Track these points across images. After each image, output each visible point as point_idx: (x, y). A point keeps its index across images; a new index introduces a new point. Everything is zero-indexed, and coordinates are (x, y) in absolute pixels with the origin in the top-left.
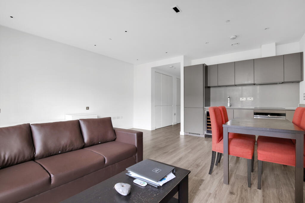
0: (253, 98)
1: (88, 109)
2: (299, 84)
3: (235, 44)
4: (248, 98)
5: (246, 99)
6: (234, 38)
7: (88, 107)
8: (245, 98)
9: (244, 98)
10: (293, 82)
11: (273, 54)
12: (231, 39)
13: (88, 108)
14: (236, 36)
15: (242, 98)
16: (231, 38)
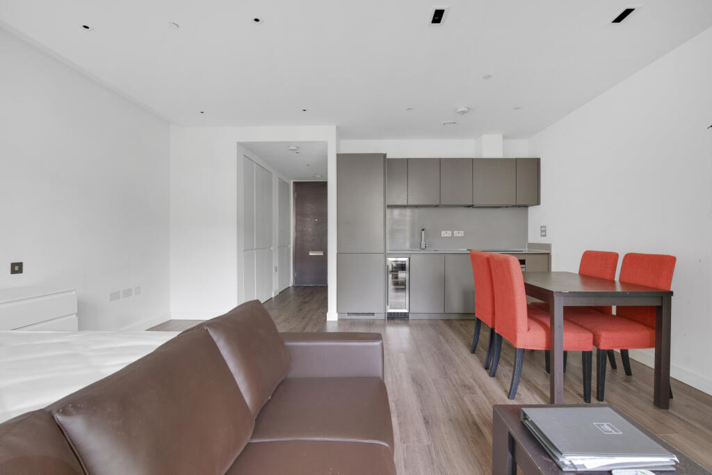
0: (462, 232)
1: (20, 271)
2: (527, 210)
3: (451, 123)
4: (455, 232)
5: (452, 233)
6: (463, 112)
7: (20, 265)
8: (450, 232)
9: (448, 232)
10: (519, 206)
11: (498, 154)
12: (459, 113)
13: (17, 268)
14: (468, 108)
15: (445, 232)
16: (459, 110)
